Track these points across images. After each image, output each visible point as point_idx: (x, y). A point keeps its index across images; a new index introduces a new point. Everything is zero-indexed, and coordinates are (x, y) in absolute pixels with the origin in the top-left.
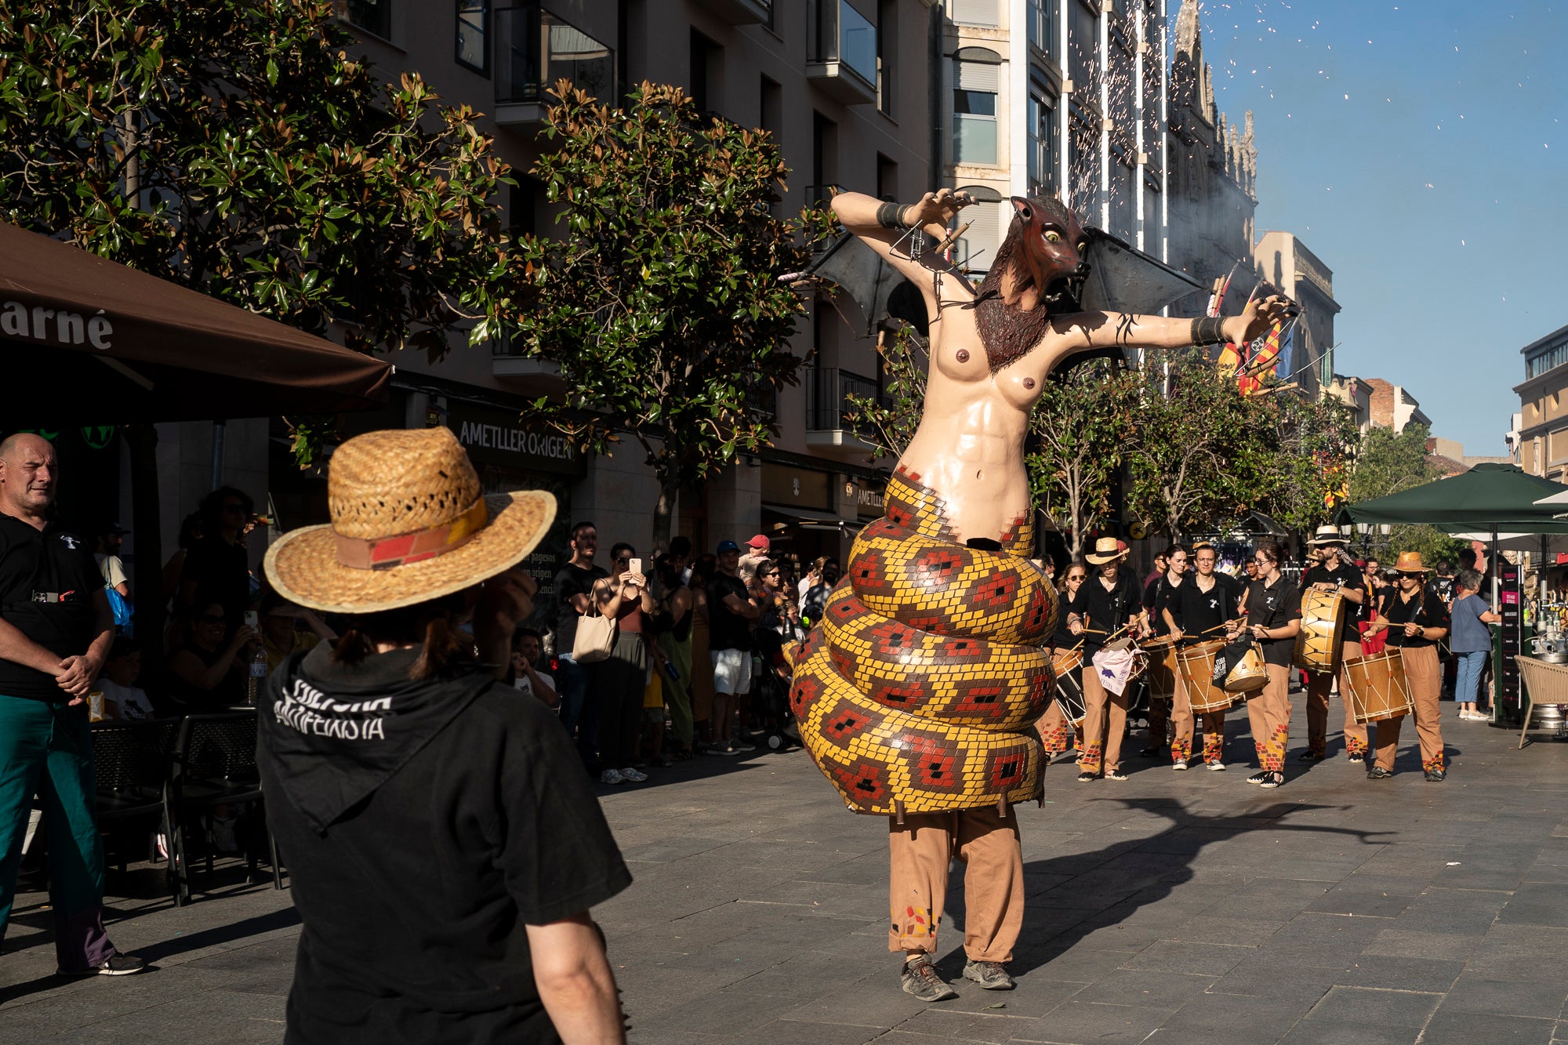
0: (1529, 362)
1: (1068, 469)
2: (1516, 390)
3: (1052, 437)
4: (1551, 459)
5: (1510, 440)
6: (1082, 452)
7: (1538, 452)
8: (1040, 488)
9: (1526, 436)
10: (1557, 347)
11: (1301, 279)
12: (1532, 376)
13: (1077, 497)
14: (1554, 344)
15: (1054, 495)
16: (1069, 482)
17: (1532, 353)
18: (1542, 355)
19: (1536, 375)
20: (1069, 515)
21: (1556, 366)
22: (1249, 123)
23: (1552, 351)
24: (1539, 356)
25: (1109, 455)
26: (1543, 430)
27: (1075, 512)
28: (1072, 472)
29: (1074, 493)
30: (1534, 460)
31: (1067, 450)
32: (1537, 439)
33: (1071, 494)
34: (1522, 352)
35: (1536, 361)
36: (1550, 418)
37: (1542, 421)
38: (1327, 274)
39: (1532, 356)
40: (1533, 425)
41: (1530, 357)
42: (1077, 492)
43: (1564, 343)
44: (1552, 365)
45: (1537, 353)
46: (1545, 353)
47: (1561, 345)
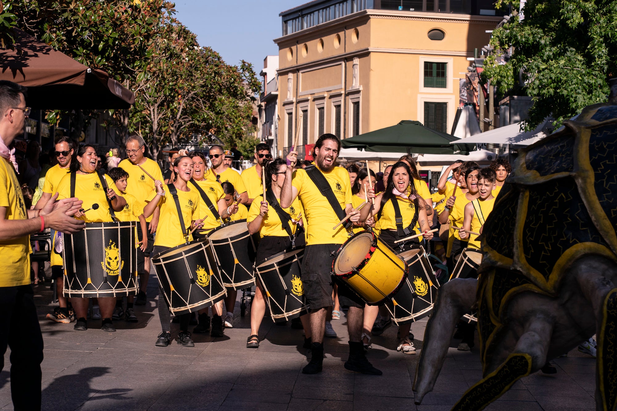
0: (285, 22)
1: (152, 110)
2: (275, 41)
4: (300, 90)
6: (159, 101)
7: (291, 85)
9: (282, 73)
10: (307, 14)
12: (286, 34)
14: (304, 12)
15: (142, 123)
16: (152, 117)
17: (288, 16)
18: (295, 18)
19: (290, 33)
21: (305, 28)
23: (303, 16)
24: (293, 19)
26: (296, 70)
30: (287, 89)
31: (151, 99)
32: (291, 75)
34: (280, 15)
35: (290, 23)
36: (300, 62)
37: (294, 64)
39: (288, 18)
40: (287, 66)
41: (286, 19)
43: (313, 12)
44: (302, 28)
45: (291, 17)
46: (298, 17)
47: (310, 13)
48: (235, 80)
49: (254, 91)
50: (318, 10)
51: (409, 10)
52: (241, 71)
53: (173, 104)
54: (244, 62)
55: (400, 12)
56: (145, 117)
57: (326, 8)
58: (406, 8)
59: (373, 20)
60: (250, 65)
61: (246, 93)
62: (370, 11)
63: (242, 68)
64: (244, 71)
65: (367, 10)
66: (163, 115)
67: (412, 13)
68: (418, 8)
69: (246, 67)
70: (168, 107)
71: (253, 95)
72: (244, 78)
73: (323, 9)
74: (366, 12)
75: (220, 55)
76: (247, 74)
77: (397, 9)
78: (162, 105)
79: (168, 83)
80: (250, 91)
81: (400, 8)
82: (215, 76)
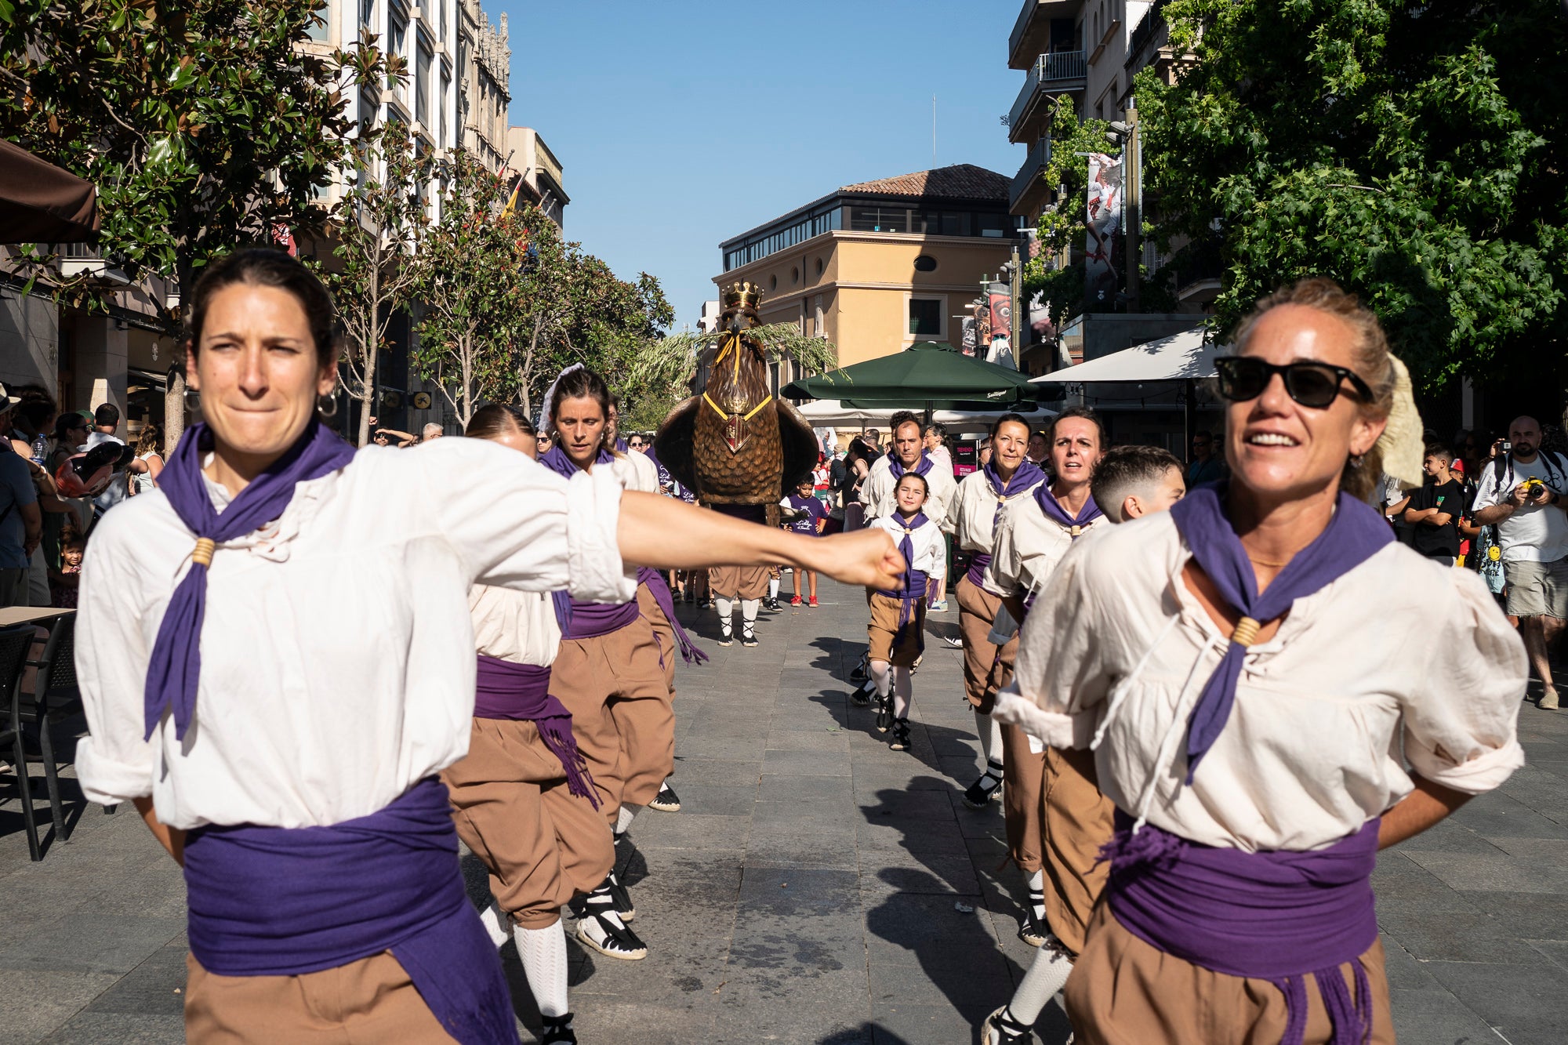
0: (727, 256)
1: (460, 340)
2: (714, 280)
3: (444, 307)
5: (702, 325)
6: (473, 325)
8: (432, 357)
10: (755, 243)
11: (542, 172)
12: (728, 270)
13: (469, 368)
14: (751, 241)
15: (446, 367)
16: (462, 353)
17: (728, 248)
18: (740, 250)
19: (733, 267)
20: (460, 383)
21: (753, 261)
22: (504, 24)
23: (748, 247)
24: (736, 251)
25: (498, 327)
27: (467, 380)
28: (464, 341)
29: (466, 363)
31: (460, 321)
33: (464, 364)
34: (719, 247)
35: (733, 256)
38: (560, 168)
39: (730, 250)
41: (728, 252)
42: (469, 363)
43: (762, 240)
44: (749, 260)
45: (735, 248)
46: (743, 248)
47: (758, 242)
48: (620, 294)
49: (661, 322)
50: (769, 237)
51: (888, 231)
52: (642, 290)
53: (499, 331)
54: (645, 276)
55: (877, 234)
56: (448, 354)
57: (779, 233)
58: (885, 229)
59: (840, 245)
60: (654, 280)
61: (650, 325)
62: (837, 233)
63: (643, 285)
64: (645, 289)
65: (834, 231)
66: (481, 350)
67: (892, 235)
68: (901, 229)
69: (649, 283)
70: (491, 336)
71: (660, 328)
72: (646, 301)
73: (775, 235)
74: (831, 234)
75: (607, 265)
76: (651, 295)
77: (873, 229)
78: (479, 331)
79: (487, 290)
80: (656, 322)
81: (877, 228)
82: (585, 290)
